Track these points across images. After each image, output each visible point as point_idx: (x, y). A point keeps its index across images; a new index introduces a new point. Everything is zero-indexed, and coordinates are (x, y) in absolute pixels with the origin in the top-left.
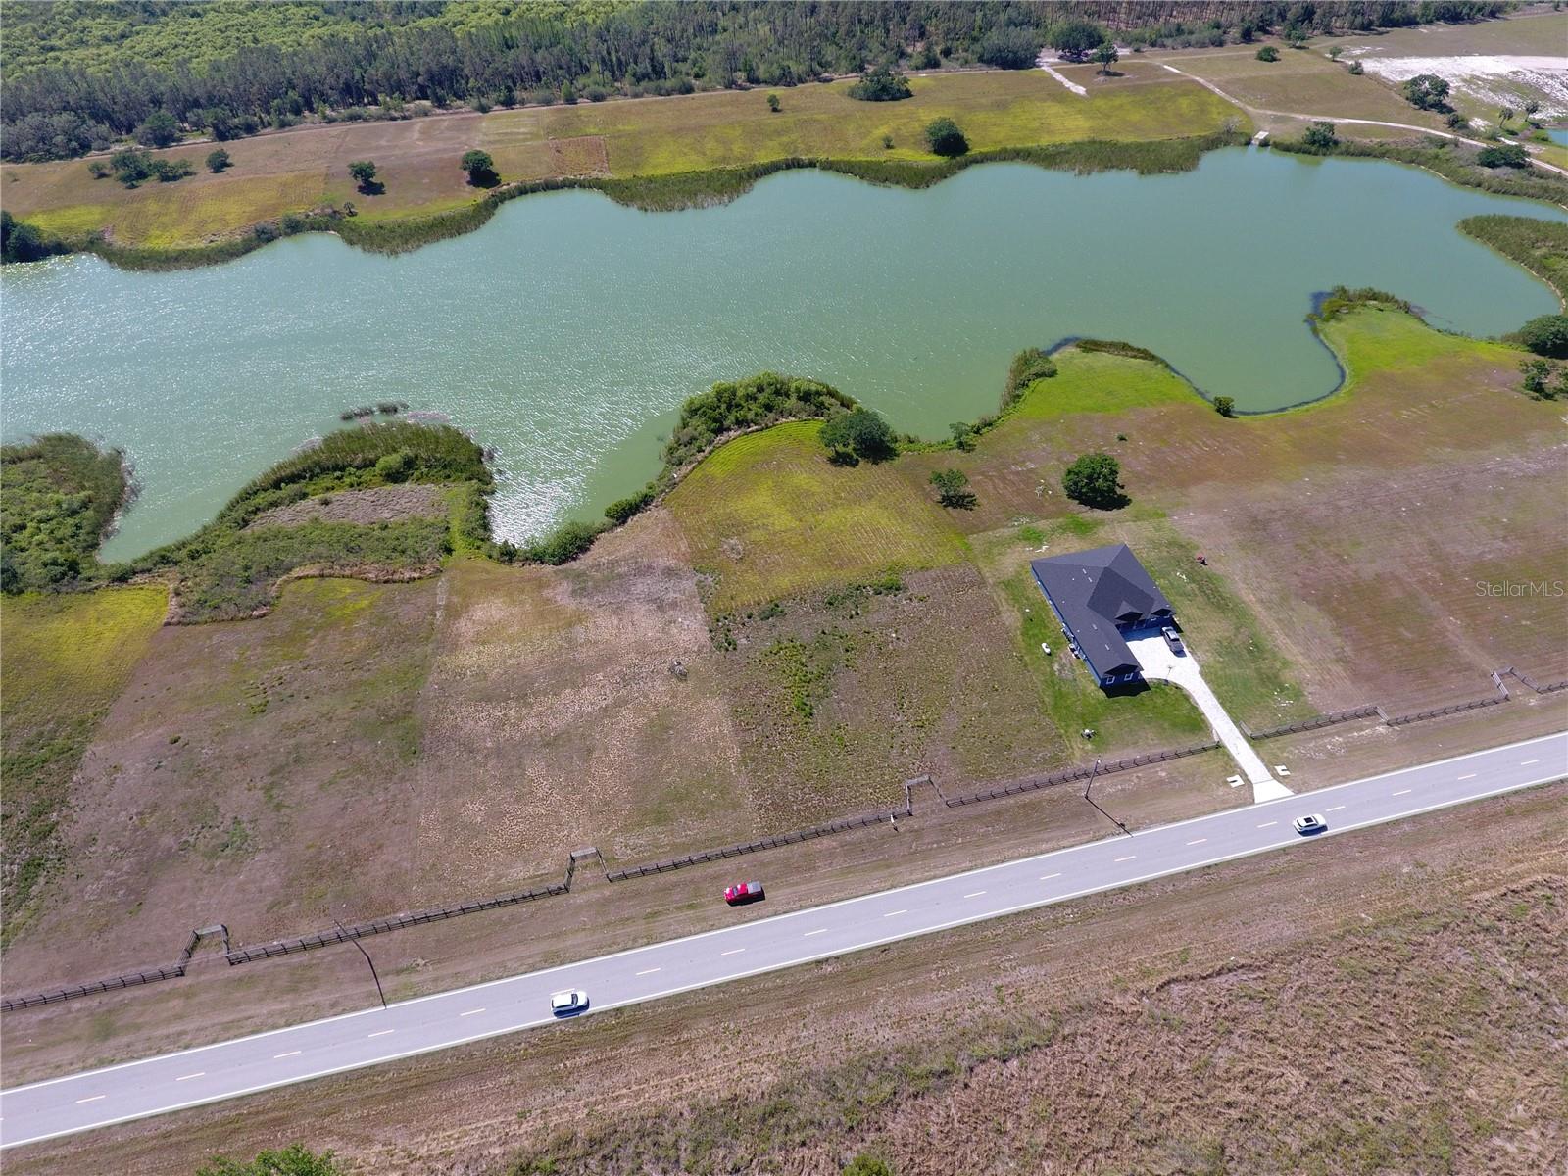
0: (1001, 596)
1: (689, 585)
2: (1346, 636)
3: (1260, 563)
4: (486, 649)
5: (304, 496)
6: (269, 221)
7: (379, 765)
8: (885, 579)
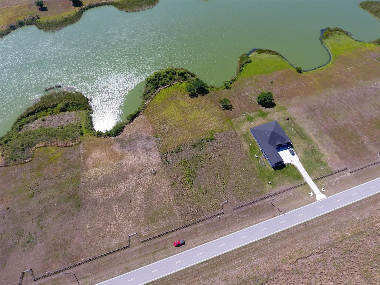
0: (243, 139)
1: (153, 142)
2: (338, 145)
3: (313, 123)
4: (97, 169)
5: (36, 119)
6: (14, 22)
7: (70, 211)
8: (209, 136)
